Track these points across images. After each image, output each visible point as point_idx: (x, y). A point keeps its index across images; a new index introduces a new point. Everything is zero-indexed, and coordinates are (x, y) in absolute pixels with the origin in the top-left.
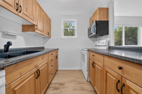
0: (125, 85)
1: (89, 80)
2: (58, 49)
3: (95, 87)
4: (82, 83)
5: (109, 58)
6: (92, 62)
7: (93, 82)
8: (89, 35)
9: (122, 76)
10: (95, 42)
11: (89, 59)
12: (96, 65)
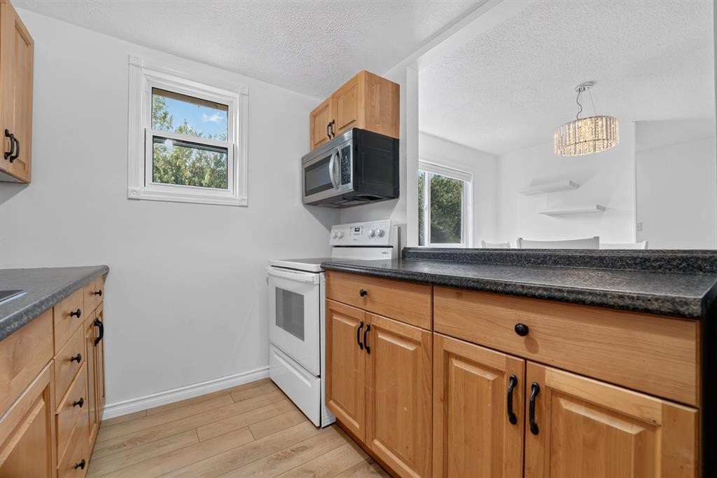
0: (542, 387)
1: (326, 422)
2: (104, 272)
3: (376, 442)
4: (296, 451)
5: (459, 296)
6: (354, 325)
7: (365, 424)
8: (308, 192)
9: (526, 359)
10: (336, 230)
11: (330, 312)
12: (381, 336)
